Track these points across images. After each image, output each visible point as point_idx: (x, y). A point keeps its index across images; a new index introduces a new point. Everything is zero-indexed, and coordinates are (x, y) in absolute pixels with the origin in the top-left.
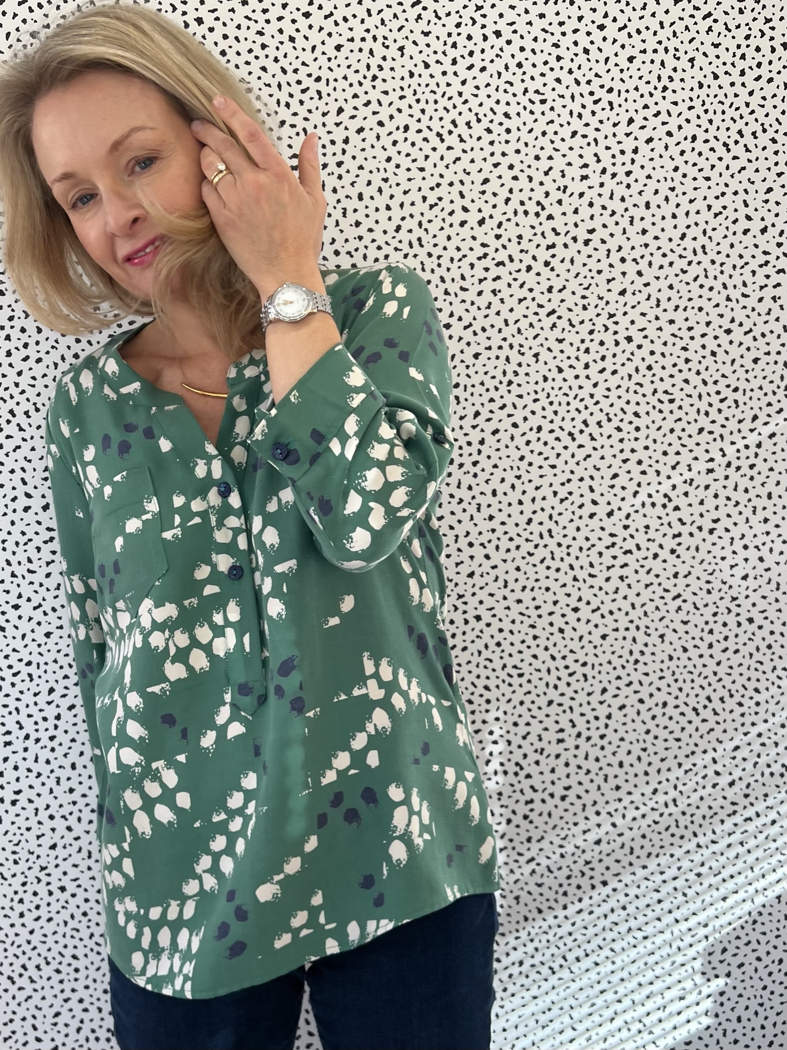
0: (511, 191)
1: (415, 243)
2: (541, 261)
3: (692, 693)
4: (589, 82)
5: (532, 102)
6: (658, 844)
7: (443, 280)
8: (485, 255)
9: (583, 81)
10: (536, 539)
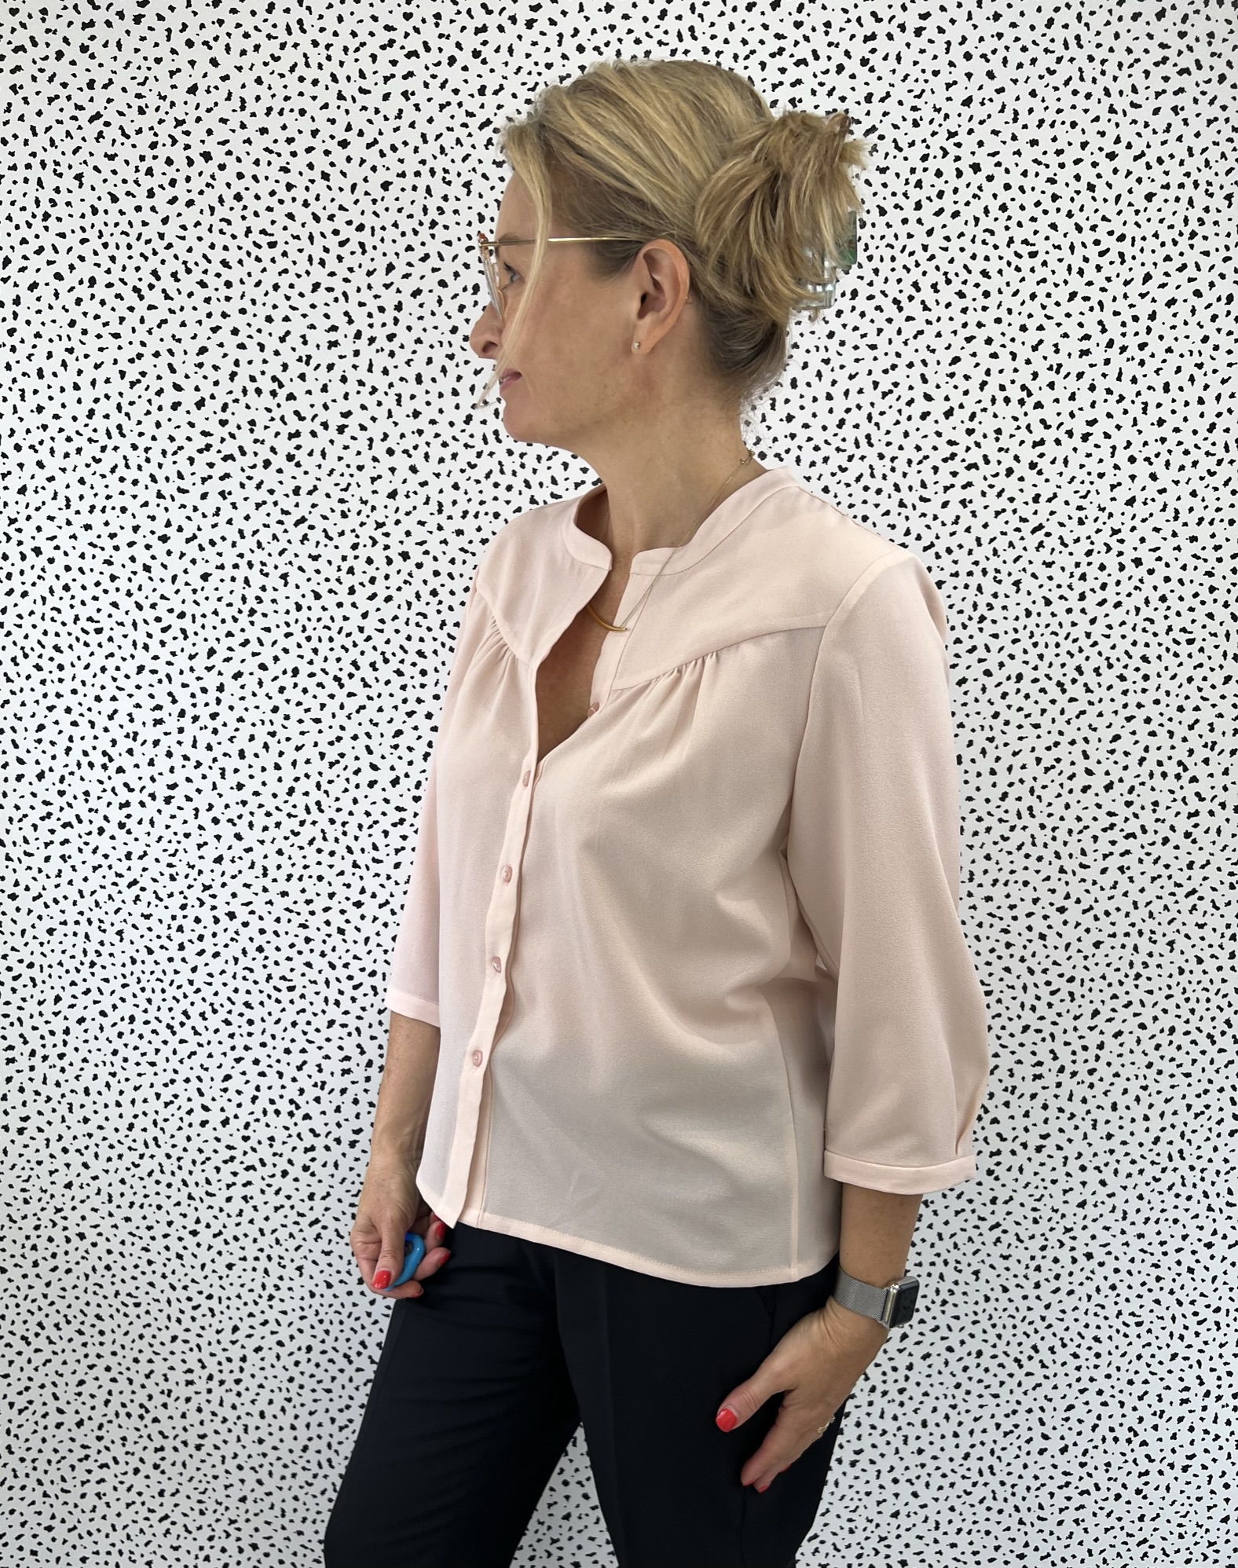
0: (988, 373)
1: (863, 442)
2: (1025, 462)
3: (1208, 1016)
4: (1093, 228)
5: (1018, 255)
6: (1159, 1206)
7: (897, 488)
8: (953, 456)
9: (1086, 226)
10: (1012, 818)
